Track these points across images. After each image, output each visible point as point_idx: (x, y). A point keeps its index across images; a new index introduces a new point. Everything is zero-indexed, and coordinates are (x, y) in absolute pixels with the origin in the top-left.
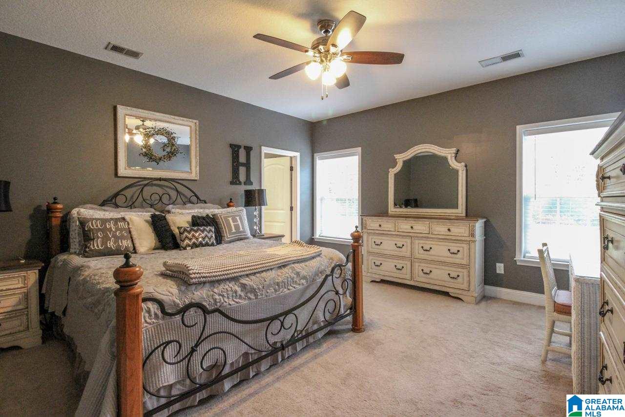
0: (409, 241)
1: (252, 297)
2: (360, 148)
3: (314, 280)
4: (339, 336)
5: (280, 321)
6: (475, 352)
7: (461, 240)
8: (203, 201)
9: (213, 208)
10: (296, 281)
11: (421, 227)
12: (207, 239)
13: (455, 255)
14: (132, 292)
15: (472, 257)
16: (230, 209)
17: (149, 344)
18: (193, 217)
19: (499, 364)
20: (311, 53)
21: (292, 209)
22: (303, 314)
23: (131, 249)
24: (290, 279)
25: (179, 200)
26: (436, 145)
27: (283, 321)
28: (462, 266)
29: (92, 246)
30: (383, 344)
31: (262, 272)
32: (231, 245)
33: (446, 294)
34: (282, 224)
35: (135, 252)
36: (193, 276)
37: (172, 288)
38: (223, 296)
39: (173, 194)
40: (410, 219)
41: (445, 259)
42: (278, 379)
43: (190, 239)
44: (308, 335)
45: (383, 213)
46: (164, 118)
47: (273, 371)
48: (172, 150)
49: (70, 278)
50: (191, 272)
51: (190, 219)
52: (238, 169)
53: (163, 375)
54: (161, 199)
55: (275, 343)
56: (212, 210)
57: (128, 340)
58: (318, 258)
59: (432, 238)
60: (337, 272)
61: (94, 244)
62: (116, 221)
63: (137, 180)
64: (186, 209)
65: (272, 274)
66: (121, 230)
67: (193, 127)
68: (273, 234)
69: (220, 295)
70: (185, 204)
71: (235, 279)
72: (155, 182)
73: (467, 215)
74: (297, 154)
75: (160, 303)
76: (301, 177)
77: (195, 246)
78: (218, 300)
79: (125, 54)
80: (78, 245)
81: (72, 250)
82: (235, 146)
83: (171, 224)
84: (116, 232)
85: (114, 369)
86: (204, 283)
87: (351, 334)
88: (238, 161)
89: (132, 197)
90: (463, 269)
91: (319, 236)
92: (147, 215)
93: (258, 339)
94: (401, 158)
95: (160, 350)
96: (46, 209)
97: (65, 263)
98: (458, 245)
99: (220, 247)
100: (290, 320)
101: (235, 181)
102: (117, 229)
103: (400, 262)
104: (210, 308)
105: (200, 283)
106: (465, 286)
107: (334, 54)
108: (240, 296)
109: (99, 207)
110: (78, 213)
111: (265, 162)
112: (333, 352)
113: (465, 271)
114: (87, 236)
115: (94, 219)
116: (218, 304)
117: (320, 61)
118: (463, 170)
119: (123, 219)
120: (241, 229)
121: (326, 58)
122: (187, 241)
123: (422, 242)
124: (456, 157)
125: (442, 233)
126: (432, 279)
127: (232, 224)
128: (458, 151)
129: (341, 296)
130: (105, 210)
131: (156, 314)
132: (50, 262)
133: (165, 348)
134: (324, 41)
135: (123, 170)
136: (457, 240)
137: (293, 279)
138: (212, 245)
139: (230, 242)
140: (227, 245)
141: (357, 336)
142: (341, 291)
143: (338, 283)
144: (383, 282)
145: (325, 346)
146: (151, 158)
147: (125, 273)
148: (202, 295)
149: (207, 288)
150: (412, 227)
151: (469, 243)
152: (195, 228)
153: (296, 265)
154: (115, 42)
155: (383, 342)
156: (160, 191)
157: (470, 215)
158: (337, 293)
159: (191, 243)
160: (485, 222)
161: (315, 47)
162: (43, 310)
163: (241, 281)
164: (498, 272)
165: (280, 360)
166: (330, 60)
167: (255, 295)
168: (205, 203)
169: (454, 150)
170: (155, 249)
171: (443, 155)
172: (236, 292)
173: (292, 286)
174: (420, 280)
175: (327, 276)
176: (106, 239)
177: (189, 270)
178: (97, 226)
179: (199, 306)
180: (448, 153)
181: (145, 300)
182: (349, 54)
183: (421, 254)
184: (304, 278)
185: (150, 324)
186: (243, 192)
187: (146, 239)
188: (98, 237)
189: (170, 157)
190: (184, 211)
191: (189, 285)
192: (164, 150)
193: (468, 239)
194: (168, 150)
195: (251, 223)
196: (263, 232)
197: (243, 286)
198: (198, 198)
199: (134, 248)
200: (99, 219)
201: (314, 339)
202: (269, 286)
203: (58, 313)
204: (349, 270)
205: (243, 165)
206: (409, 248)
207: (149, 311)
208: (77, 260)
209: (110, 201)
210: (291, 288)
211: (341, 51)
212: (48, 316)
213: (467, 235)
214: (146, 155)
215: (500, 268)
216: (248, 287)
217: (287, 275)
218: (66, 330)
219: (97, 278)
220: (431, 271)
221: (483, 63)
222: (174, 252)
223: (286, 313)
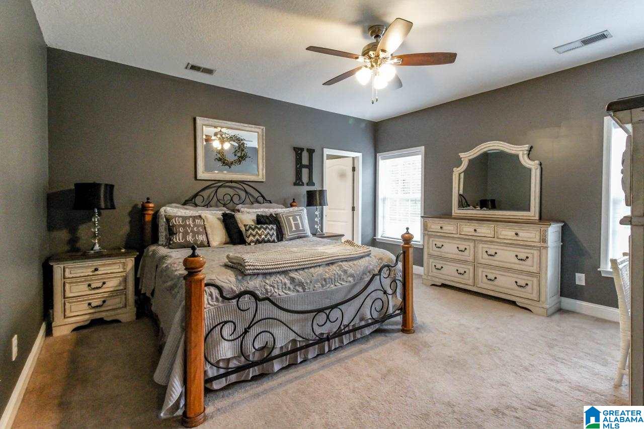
0: (472, 245)
1: (300, 289)
2: (424, 147)
3: (361, 279)
4: (387, 335)
5: (326, 314)
6: (533, 366)
7: (529, 246)
8: (268, 201)
9: (277, 208)
10: (343, 279)
11: (485, 230)
12: (269, 236)
13: (523, 262)
14: (196, 277)
15: (543, 265)
16: (291, 209)
17: (211, 322)
18: (258, 216)
19: (558, 382)
20: (361, 59)
21: (353, 209)
22: (349, 310)
23: (206, 243)
24: (337, 276)
25: (247, 199)
26: (505, 142)
27: (329, 314)
28: (530, 274)
29: (175, 239)
30: (431, 346)
31: (311, 267)
32: (290, 242)
33: (513, 303)
34: (344, 224)
35: (209, 246)
36: (248, 267)
37: (230, 277)
38: (274, 287)
39: (243, 194)
40: (474, 221)
41: (513, 265)
42: (324, 367)
43: (254, 236)
44: (355, 329)
45: (447, 215)
46: (236, 126)
47: (320, 359)
48: (242, 154)
49: (157, 266)
50: (246, 264)
51: (254, 217)
52: (301, 171)
53: (221, 350)
54: (232, 200)
55: (322, 334)
56: (275, 210)
57: (193, 317)
58: (367, 258)
59: (498, 242)
60: (385, 272)
61: (176, 238)
62: (194, 218)
63: (214, 182)
64: (253, 208)
65: (320, 270)
66: (198, 226)
67: (260, 133)
68: (333, 233)
69: (271, 286)
70: (253, 203)
71: (285, 273)
72: (227, 184)
73: (540, 218)
74: (359, 155)
75: (219, 288)
76: (363, 177)
77: (258, 242)
78: (269, 291)
79: (202, 71)
80: (164, 238)
81: (160, 243)
82: (298, 148)
83: (239, 221)
84: (193, 228)
85: (182, 340)
86: (258, 274)
87: (400, 334)
88: (301, 163)
89: (209, 196)
90: (533, 277)
91: (382, 237)
92: (219, 213)
93: (305, 329)
94: (466, 157)
95: (219, 327)
96: (141, 207)
97: (154, 253)
98: (526, 251)
99: (280, 243)
100: (335, 314)
101: (298, 182)
102: (195, 225)
103: (463, 266)
104: (261, 296)
105: (254, 274)
106: (534, 296)
107: (385, 59)
108: (289, 288)
109: (181, 206)
110: (165, 211)
111: (327, 163)
112: (380, 349)
113: (535, 280)
114: (171, 231)
115: (177, 216)
116: (269, 294)
117: (370, 66)
118: (537, 169)
119: (200, 217)
120: (301, 228)
121: (376, 63)
122: (251, 238)
123: (486, 246)
124: (529, 154)
125: (509, 238)
126: (497, 286)
127: (293, 223)
128: (531, 148)
129: (390, 297)
130: (187, 209)
131: (217, 298)
132: (143, 251)
133: (223, 325)
134: (373, 47)
135: (201, 174)
136: (526, 246)
137: (340, 276)
138: (274, 241)
139: (291, 239)
140: (287, 242)
141: (405, 337)
142: (390, 291)
143: (387, 283)
144: (444, 286)
145: (372, 342)
146: (224, 163)
147: (192, 262)
148: (255, 284)
149: (259, 279)
150: (475, 230)
151: (540, 249)
152: (259, 226)
153: (344, 263)
154: (192, 63)
155: (432, 345)
156: (231, 192)
157: (544, 218)
158: (385, 293)
159: (255, 240)
160: (562, 227)
161: (365, 53)
162: (137, 291)
163: (290, 275)
164: (577, 283)
165: (327, 349)
166: (380, 64)
167: (303, 288)
168: (271, 203)
169: (526, 147)
170: (226, 243)
171: (513, 152)
172: (285, 284)
173: (338, 283)
174: (483, 286)
175: (374, 276)
176: (186, 234)
177: (245, 262)
178: (179, 222)
179: (252, 294)
180: (520, 150)
181: (207, 285)
182: (400, 57)
183: (484, 259)
184: (352, 276)
185: (212, 305)
186: (306, 193)
187: (218, 235)
188: (180, 232)
189: (240, 161)
190: (251, 210)
191: (246, 275)
192: (235, 155)
193: (538, 244)
194: (239, 154)
195: (312, 222)
196: (324, 231)
197: (292, 280)
198: (264, 198)
199: (208, 242)
200: (181, 217)
201: (361, 335)
202: (317, 281)
203: (148, 295)
204: (400, 270)
205: (306, 166)
206: (472, 252)
207: (211, 295)
208: (162, 251)
209: (190, 201)
210: (337, 284)
211: (392, 55)
212: (141, 296)
213: (537, 241)
214: (220, 160)
215: (581, 279)
216: (297, 281)
217: (335, 272)
218: (153, 308)
219: (175, 266)
220: (496, 278)
221: (559, 49)
222: (240, 246)
223: (333, 307)
